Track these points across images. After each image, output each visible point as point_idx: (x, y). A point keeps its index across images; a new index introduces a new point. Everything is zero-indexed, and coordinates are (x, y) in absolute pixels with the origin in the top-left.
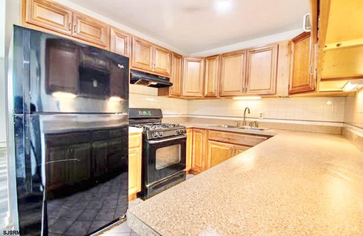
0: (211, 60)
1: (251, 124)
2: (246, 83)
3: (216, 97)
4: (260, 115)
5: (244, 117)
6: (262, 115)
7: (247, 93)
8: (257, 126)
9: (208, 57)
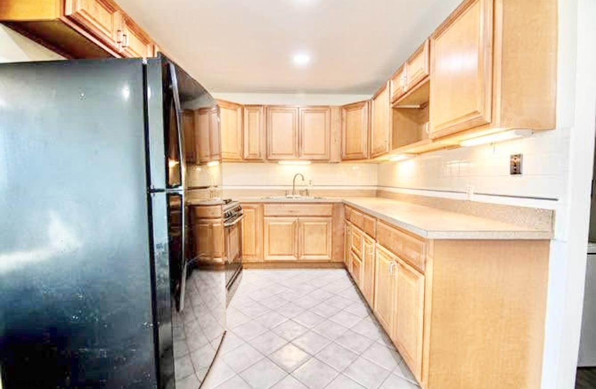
0: (251, 110)
1: (301, 192)
2: (300, 147)
3: (261, 160)
4: (309, 182)
5: (294, 186)
6: (312, 182)
7: (300, 158)
8: (307, 194)
9: (248, 105)
